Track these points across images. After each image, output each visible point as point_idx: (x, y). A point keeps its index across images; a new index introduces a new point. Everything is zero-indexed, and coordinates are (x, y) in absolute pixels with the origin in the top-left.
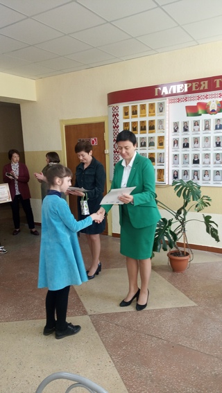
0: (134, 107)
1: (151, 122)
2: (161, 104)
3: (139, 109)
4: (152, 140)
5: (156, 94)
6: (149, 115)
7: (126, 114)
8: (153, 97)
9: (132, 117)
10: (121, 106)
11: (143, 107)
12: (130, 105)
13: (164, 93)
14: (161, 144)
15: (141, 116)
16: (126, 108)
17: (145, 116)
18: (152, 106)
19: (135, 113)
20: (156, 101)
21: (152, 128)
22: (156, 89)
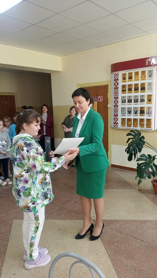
0: (130, 74)
1: (143, 84)
2: (150, 71)
3: (133, 75)
4: (143, 98)
5: (147, 64)
6: (141, 80)
7: (124, 79)
8: (145, 66)
9: (128, 81)
10: (121, 73)
11: (137, 73)
12: (127, 72)
13: (153, 63)
14: (150, 100)
15: (135, 80)
16: (124, 75)
17: (138, 80)
18: (143, 72)
19: (130, 78)
20: (146, 69)
21: (143, 89)
22: (147, 61)
